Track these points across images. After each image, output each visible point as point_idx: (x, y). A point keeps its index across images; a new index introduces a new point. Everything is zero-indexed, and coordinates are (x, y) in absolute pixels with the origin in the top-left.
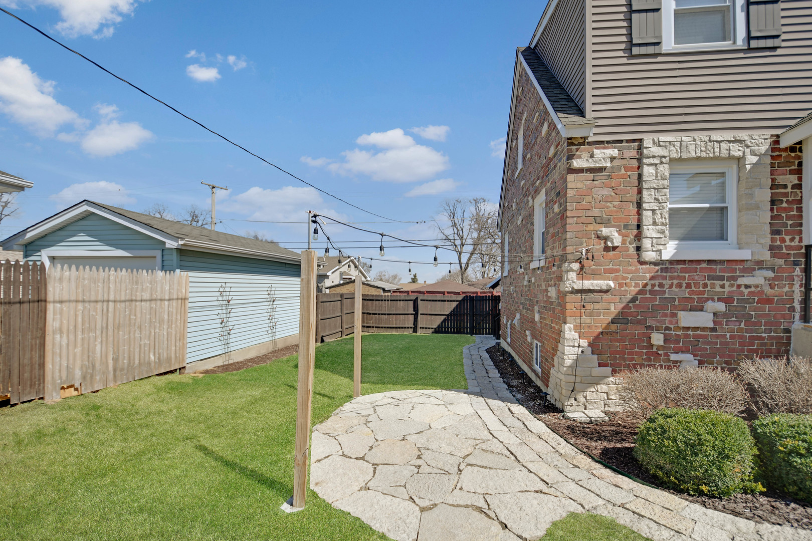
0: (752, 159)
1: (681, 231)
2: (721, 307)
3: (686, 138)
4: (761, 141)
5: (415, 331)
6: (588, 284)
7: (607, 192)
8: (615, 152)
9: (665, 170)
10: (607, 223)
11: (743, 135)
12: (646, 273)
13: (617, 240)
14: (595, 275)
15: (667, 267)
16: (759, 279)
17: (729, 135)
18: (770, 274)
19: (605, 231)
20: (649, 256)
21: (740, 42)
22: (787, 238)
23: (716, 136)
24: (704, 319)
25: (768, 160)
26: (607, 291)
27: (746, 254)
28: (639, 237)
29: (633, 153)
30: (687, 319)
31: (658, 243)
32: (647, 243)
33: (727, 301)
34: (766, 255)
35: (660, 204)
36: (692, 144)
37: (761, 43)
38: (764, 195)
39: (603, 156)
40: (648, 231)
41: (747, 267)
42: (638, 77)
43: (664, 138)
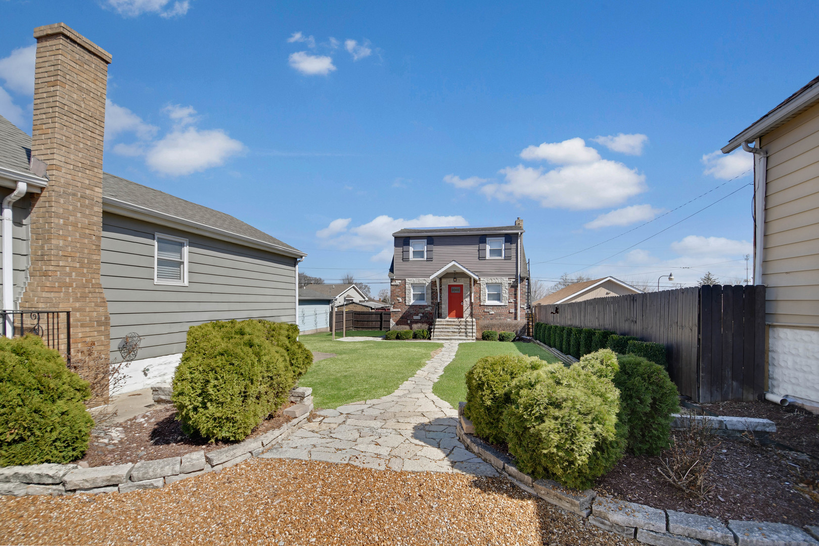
0: (427, 284)
1: (416, 298)
2: (422, 315)
3: (414, 279)
4: (428, 280)
5: (381, 329)
6: (394, 310)
7: (398, 290)
8: (400, 282)
9: (410, 285)
10: (399, 297)
11: (425, 279)
12: (407, 308)
13: (401, 300)
14: (397, 308)
15: (411, 306)
16: (429, 309)
17: (423, 279)
18: (431, 308)
19: (398, 298)
20: (407, 304)
21: (425, 259)
22: (435, 300)
23: (420, 279)
24: (418, 317)
25: (430, 284)
26: (399, 311)
27: (426, 304)
28: (405, 300)
29: (404, 282)
30: (415, 317)
31: (410, 301)
32: (407, 301)
33: (423, 314)
34: (430, 304)
35: (410, 293)
36: (415, 280)
37: (429, 259)
38: (430, 291)
39: (398, 282)
40: (407, 299)
41: (427, 306)
42: (405, 266)
43: (410, 279)
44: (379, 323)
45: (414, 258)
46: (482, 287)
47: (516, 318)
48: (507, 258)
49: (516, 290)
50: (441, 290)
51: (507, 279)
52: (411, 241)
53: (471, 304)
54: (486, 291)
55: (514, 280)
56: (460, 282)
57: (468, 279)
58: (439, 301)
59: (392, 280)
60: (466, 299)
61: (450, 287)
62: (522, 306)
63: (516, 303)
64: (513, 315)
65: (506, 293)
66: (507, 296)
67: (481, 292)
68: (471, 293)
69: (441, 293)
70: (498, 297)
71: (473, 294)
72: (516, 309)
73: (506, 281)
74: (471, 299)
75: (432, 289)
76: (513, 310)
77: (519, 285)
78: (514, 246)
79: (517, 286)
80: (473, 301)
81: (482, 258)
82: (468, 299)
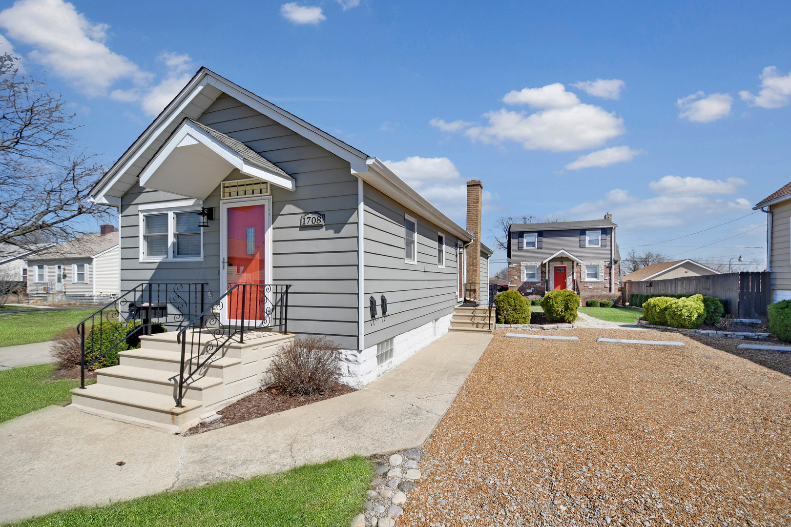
0: (538, 266)
1: (528, 276)
2: (533, 289)
3: (527, 263)
4: (539, 263)
6: (512, 285)
7: (515, 271)
8: (516, 265)
9: (524, 267)
10: (514, 275)
11: (536, 262)
12: (521, 284)
13: (516, 278)
14: (513, 284)
15: (525, 283)
16: (539, 284)
17: (534, 262)
18: (541, 284)
19: (514, 277)
20: (522, 281)
21: (536, 248)
22: (544, 278)
23: (532, 262)
24: (530, 291)
25: (540, 267)
26: (515, 286)
27: (537, 281)
29: (519, 265)
30: (528, 291)
31: (524, 278)
32: (521, 279)
33: (534, 288)
34: (540, 281)
35: (524, 273)
36: (528, 263)
37: (540, 248)
38: (540, 272)
39: (514, 265)
40: (521, 277)
41: (537, 283)
42: (520, 253)
43: (524, 262)
45: (527, 247)
46: (582, 268)
47: (610, 291)
48: (603, 246)
49: (610, 270)
50: (549, 270)
51: (603, 262)
52: (525, 235)
53: (574, 281)
54: (585, 271)
55: (609, 263)
56: (565, 264)
57: (571, 262)
58: (547, 278)
59: (510, 263)
60: (569, 277)
61: (556, 268)
62: (616, 282)
63: (610, 280)
64: (608, 289)
65: (602, 272)
66: (603, 275)
67: (582, 272)
68: (573, 273)
69: (549, 273)
70: (595, 275)
71: (575, 274)
72: (610, 284)
73: (602, 264)
74: (573, 277)
75: (542, 270)
76: (608, 285)
77: (613, 266)
78: (609, 237)
79: (612, 267)
80: (575, 278)
81: (582, 246)
82: (571, 277)
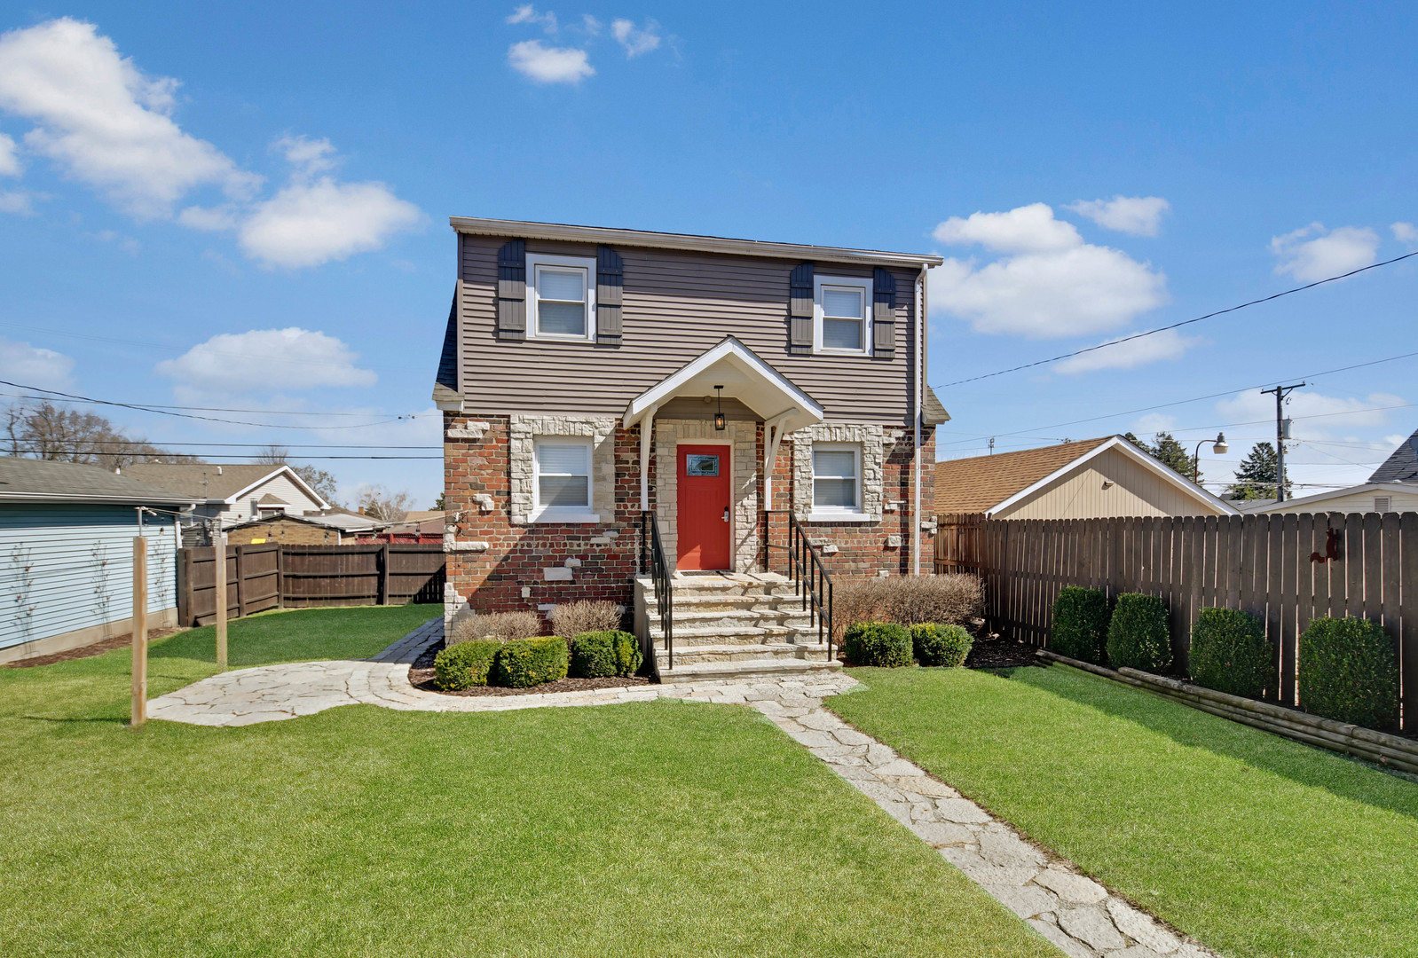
0: (599, 439)
1: (553, 497)
2: (577, 563)
3: (547, 417)
4: (607, 424)
5: (380, 601)
6: (463, 545)
7: (479, 461)
8: (486, 426)
9: (529, 443)
10: (481, 489)
11: (593, 418)
12: (516, 535)
13: (490, 504)
14: (472, 536)
15: (535, 529)
16: (606, 539)
17: (582, 417)
18: (615, 535)
19: (479, 497)
20: (518, 519)
21: (591, 339)
22: (629, 505)
23: (572, 417)
24: (564, 574)
25: (612, 440)
26: (482, 551)
27: (595, 519)
28: (509, 502)
29: (502, 427)
30: (551, 574)
31: (525, 509)
32: (515, 508)
33: (583, 557)
34: (611, 519)
35: (527, 473)
36: (552, 423)
37: (607, 341)
38: (610, 469)
39: (475, 428)
40: (517, 497)
41: (598, 529)
42: (505, 359)
43: (528, 416)
44: (374, 581)
45: (541, 330)
46: (797, 455)
47: (904, 569)
48: (881, 354)
49: (905, 471)
50: (652, 462)
51: (881, 430)
52: (531, 258)
53: (764, 517)
54: (807, 472)
55: (901, 434)
56: (734, 436)
57: (752, 426)
58: (645, 506)
59: (450, 417)
60: (745, 502)
61: (683, 451)
62: (926, 525)
63: (905, 513)
64: (895, 558)
65: (875, 479)
66: (879, 489)
67: (797, 474)
68: (761, 478)
69: (652, 476)
70: (847, 493)
71: (768, 482)
72: (906, 535)
73: (877, 437)
74: (761, 501)
75: (618, 460)
76: (896, 540)
77: (918, 452)
78: (900, 314)
79: (912, 455)
80: (768, 507)
81: (797, 348)
82: (750, 502)
